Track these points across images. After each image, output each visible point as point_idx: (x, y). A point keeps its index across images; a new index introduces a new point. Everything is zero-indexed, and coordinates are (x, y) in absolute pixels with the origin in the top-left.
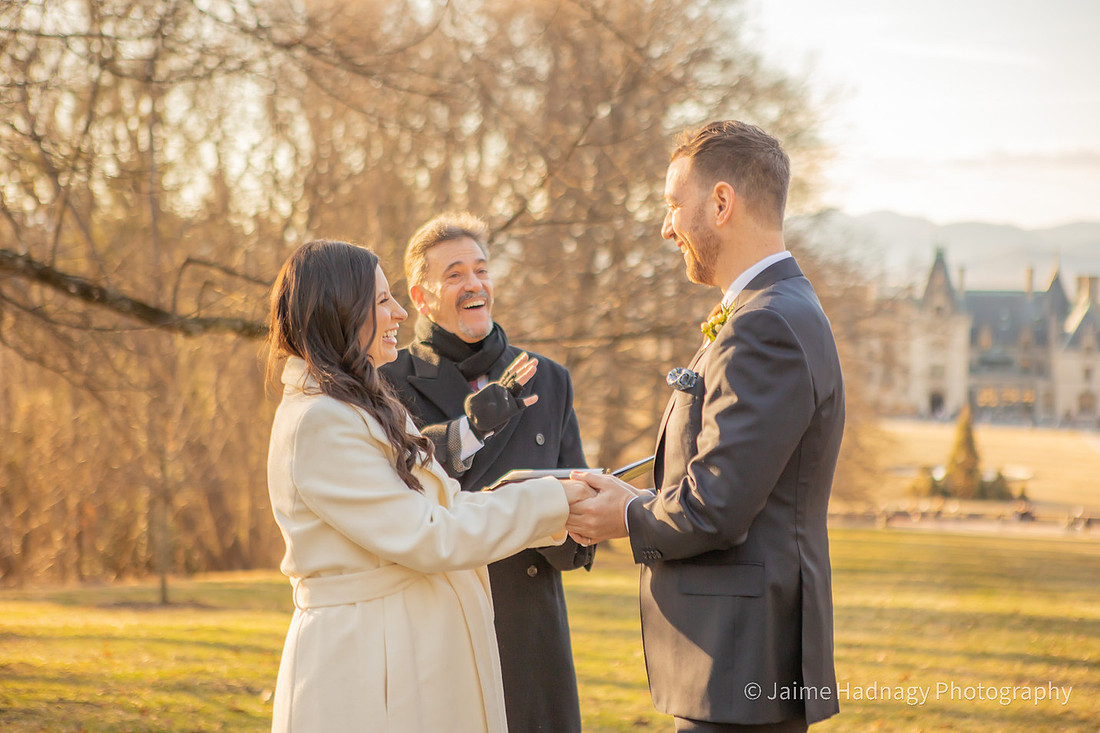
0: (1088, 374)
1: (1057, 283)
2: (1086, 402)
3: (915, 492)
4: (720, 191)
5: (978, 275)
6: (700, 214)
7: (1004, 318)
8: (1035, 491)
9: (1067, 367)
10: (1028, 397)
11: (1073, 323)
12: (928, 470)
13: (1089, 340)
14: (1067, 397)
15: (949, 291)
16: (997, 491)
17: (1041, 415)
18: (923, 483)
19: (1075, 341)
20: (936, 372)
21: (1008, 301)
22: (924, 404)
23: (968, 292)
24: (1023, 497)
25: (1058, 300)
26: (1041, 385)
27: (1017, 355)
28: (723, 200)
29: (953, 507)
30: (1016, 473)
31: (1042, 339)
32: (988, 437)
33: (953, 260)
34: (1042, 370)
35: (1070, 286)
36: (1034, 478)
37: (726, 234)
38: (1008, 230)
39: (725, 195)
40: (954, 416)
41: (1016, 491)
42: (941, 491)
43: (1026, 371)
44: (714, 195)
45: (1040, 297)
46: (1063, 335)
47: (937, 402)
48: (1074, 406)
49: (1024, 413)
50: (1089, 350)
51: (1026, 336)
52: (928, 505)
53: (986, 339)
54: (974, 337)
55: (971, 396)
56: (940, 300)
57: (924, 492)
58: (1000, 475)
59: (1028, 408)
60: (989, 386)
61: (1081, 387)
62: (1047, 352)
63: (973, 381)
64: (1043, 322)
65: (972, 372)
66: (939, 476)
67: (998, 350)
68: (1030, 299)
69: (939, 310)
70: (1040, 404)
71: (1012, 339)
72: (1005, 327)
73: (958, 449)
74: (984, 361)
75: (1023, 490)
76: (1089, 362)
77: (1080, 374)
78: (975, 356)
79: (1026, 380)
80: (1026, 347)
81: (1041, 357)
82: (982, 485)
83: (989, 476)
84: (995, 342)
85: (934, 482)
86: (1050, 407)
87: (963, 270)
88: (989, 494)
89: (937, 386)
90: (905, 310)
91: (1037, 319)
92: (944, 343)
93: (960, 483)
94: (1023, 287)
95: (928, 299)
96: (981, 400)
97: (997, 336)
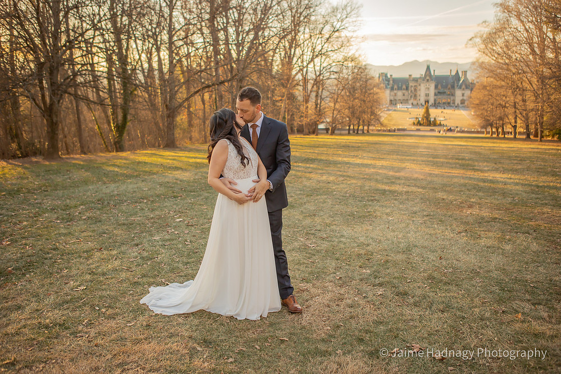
0: (463, 95)
1: (457, 73)
2: (463, 102)
5: (438, 73)
7: (444, 81)
9: (458, 93)
10: (449, 100)
11: (461, 82)
12: (417, 118)
13: (464, 87)
14: (458, 101)
15: (430, 75)
16: (435, 124)
17: (452, 105)
19: (460, 88)
20: (427, 95)
21: (445, 78)
22: (424, 103)
23: (435, 75)
25: (457, 77)
26: (452, 98)
27: (448, 92)
30: (440, 119)
31: (453, 87)
33: (431, 68)
34: (453, 95)
35: (460, 74)
42: (419, 124)
43: (449, 95)
45: (453, 77)
46: (458, 86)
48: (459, 103)
49: (448, 105)
50: (463, 89)
51: (449, 86)
53: (439, 86)
54: (436, 87)
55: (435, 100)
56: (428, 78)
57: (416, 124)
58: (435, 119)
59: (449, 103)
60: (439, 98)
61: (461, 98)
62: (454, 90)
63: (435, 97)
64: (454, 82)
65: (435, 95)
66: (420, 119)
67: (442, 89)
68: (451, 76)
69: (428, 80)
70: (452, 102)
71: (446, 87)
72: (444, 84)
73: (425, 113)
74: (439, 92)
75: (440, 123)
76: (463, 92)
77: (461, 95)
78: (437, 91)
79: (449, 97)
80: (449, 89)
81: (452, 91)
82: (430, 121)
83: (432, 120)
84: (442, 88)
85: (419, 121)
86: (454, 103)
87: (434, 71)
88: (432, 123)
89: (427, 98)
90: (420, 80)
91: (452, 82)
92: (428, 88)
93: (425, 121)
94: (449, 74)
95: (425, 77)
96: (437, 102)
97: (442, 86)
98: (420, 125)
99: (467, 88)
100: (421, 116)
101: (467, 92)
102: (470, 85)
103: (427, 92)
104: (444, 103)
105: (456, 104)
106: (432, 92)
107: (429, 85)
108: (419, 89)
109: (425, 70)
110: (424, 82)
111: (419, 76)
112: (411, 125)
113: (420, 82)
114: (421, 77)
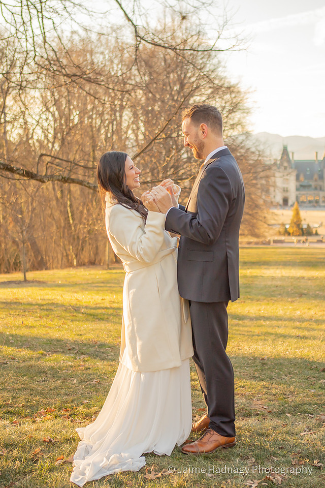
3: (280, 233)
5: (299, 155)
6: (196, 136)
7: (308, 169)
8: (320, 232)
10: (317, 198)
12: (283, 225)
15: (289, 161)
16: (308, 232)
17: (322, 204)
18: (282, 230)
20: (285, 190)
21: (309, 164)
22: (281, 202)
23: (295, 161)
24: (317, 234)
26: (321, 194)
27: (313, 183)
28: (203, 129)
29: (293, 238)
30: (314, 225)
31: (321, 177)
32: (303, 214)
33: (289, 149)
34: (322, 188)
36: (320, 226)
37: (205, 141)
38: (308, 138)
39: (204, 128)
40: (292, 206)
41: (314, 232)
42: (287, 233)
43: (316, 189)
45: (320, 162)
47: (285, 201)
49: (317, 204)
51: (316, 176)
52: (283, 238)
53: (302, 178)
54: (298, 177)
55: (297, 198)
56: (286, 164)
57: (283, 233)
58: (308, 225)
59: (317, 202)
60: (304, 194)
62: (323, 182)
63: (298, 193)
64: (322, 171)
65: (298, 189)
66: (287, 227)
67: (306, 181)
68: (317, 163)
69: (285, 168)
70: (321, 200)
71: (311, 177)
72: (308, 173)
73: (294, 217)
74: (301, 186)
75: (316, 231)
78: (298, 184)
79: (316, 192)
80: (316, 180)
81: (320, 183)
82: (302, 229)
83: (305, 227)
84: (305, 179)
85: (286, 229)
87: (293, 153)
88: (305, 232)
89: (286, 195)
90: (274, 168)
91: (319, 169)
92: (287, 179)
93: (295, 229)
94: (314, 158)
95: (281, 164)
96: (301, 199)
97: (306, 177)
98: (289, 234)
100: (289, 222)
103: (286, 186)
104: (310, 202)
106: (292, 185)
107: (287, 175)
108: (273, 181)
109: (281, 153)
110: (281, 170)
111: (273, 162)
112: (275, 235)
113: (275, 170)
114: (275, 164)
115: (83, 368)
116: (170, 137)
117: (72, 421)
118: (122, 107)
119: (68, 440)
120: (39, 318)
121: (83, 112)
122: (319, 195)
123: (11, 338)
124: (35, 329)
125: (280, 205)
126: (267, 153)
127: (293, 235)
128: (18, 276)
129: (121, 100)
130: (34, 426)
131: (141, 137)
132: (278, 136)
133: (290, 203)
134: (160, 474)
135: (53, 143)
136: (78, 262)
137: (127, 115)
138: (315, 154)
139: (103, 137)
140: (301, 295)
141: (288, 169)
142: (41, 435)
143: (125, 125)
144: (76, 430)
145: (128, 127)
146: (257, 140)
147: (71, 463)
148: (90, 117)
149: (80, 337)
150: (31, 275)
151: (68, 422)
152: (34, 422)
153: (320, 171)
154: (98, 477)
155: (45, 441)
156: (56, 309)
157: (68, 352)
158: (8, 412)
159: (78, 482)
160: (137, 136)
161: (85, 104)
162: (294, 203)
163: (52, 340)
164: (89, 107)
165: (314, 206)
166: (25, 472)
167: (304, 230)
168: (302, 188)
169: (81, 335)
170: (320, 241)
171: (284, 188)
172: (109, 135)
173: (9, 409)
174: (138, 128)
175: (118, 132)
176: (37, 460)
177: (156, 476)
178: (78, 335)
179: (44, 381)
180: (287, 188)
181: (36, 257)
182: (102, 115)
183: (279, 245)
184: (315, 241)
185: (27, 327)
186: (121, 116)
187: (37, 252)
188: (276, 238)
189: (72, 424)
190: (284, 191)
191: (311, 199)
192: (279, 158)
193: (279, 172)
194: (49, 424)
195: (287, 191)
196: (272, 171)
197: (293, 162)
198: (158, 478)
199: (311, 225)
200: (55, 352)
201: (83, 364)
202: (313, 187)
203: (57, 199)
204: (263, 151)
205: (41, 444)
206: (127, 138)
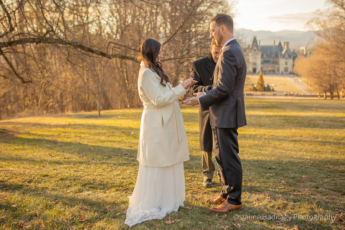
0: (286, 63)
1: (280, 44)
2: (286, 69)
3: (251, 90)
4: (222, 27)
5: (263, 43)
6: (219, 32)
7: (269, 51)
8: (275, 89)
9: (282, 62)
10: (274, 69)
11: (283, 52)
12: (253, 85)
13: (287, 56)
14: (282, 69)
15: (257, 46)
16: (268, 89)
17: (277, 72)
18: (252, 88)
19: (284, 56)
21: (270, 48)
22: (252, 71)
23: (261, 46)
24: (273, 90)
25: (280, 47)
26: (277, 66)
27: (271, 60)
28: (223, 29)
29: (259, 93)
30: (272, 85)
31: (277, 56)
32: (265, 78)
33: (257, 39)
34: (277, 63)
35: (283, 45)
36: (275, 86)
37: (223, 35)
38: (269, 32)
39: (223, 28)
40: (258, 73)
42: (255, 90)
44: (221, 28)
45: (276, 47)
46: (281, 55)
47: (254, 70)
48: (283, 71)
50: (287, 58)
51: (273, 55)
52: (252, 93)
53: (265, 56)
54: (262, 56)
55: (262, 68)
56: (255, 48)
57: (252, 90)
58: (268, 85)
59: (274, 71)
60: (266, 66)
61: (285, 66)
62: (278, 59)
63: (262, 65)
64: (277, 52)
65: (262, 63)
67: (267, 58)
68: (274, 47)
69: (255, 50)
70: (276, 70)
71: (270, 56)
72: (269, 53)
73: (259, 80)
75: (273, 89)
76: (287, 61)
77: (285, 63)
78: (263, 60)
79: (273, 65)
80: (273, 58)
81: (276, 59)
83: (266, 86)
85: (254, 87)
86: (278, 71)
87: (260, 41)
88: (266, 89)
89: (254, 66)
90: (248, 50)
91: (276, 51)
92: (256, 57)
93: (260, 87)
94: (273, 44)
95: (252, 48)
96: (264, 70)
97: (267, 56)
99: (290, 57)
100: (256, 83)
101: (290, 61)
102: (293, 55)
103: (255, 61)
104: (270, 71)
105: (281, 72)
106: (259, 61)
107: (256, 54)
108: (247, 58)
109: (252, 41)
110: (252, 52)
111: (247, 47)
112: (248, 91)
113: (248, 52)
114: (249, 48)
115: (132, 164)
116: (185, 32)
117: (126, 193)
118: (157, 14)
119: (123, 203)
120: (107, 137)
121: (134, 17)
122: (275, 67)
123: (92, 148)
124: (105, 143)
125: (251, 73)
126: (244, 41)
127: (259, 91)
128: (95, 113)
129: (156, 9)
130: (105, 195)
131: (168, 31)
132: (251, 31)
133: (257, 71)
134: (174, 221)
135: (116, 35)
136: (130, 106)
137: (160, 18)
138: (273, 42)
139: (145, 31)
140: (261, 126)
141: (256, 51)
142: (109, 200)
143: (158, 24)
144: (128, 197)
145: (160, 26)
146: (238, 33)
147: (125, 214)
148: (138, 20)
149: (131, 148)
150: (103, 112)
151: (123, 193)
152: (105, 192)
153: (276, 52)
154: (140, 222)
155: (111, 203)
156: (117, 132)
157: (124, 156)
158: (91, 187)
159: (129, 224)
160: (165, 31)
161: (135, 12)
162: (260, 72)
163: (115, 149)
164: (137, 14)
165: (272, 74)
166: (100, 218)
167: (265, 88)
168: (265, 63)
169: (131, 147)
170: (274, 95)
171: (254, 63)
172: (149, 30)
173: (92, 186)
174: (166, 26)
175: (154, 28)
176: (107, 212)
177: (172, 222)
178: (130, 147)
179: (111, 171)
180: (256, 63)
181: (106, 102)
182: (145, 18)
183: (250, 97)
184: (272, 95)
185: (101, 141)
186: (156, 19)
187: (106, 99)
188: (248, 93)
189: (126, 194)
190: (254, 64)
191: (270, 69)
192: (251, 44)
193: (251, 53)
194: (113, 194)
195: (256, 64)
196: (247, 52)
197: (259, 47)
198: (172, 223)
199: (270, 85)
200: (117, 156)
201: (132, 162)
202: (272, 62)
203: (118, 69)
204: (241, 40)
205: (109, 204)
206: (160, 32)
